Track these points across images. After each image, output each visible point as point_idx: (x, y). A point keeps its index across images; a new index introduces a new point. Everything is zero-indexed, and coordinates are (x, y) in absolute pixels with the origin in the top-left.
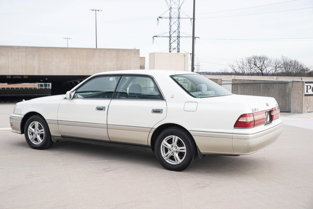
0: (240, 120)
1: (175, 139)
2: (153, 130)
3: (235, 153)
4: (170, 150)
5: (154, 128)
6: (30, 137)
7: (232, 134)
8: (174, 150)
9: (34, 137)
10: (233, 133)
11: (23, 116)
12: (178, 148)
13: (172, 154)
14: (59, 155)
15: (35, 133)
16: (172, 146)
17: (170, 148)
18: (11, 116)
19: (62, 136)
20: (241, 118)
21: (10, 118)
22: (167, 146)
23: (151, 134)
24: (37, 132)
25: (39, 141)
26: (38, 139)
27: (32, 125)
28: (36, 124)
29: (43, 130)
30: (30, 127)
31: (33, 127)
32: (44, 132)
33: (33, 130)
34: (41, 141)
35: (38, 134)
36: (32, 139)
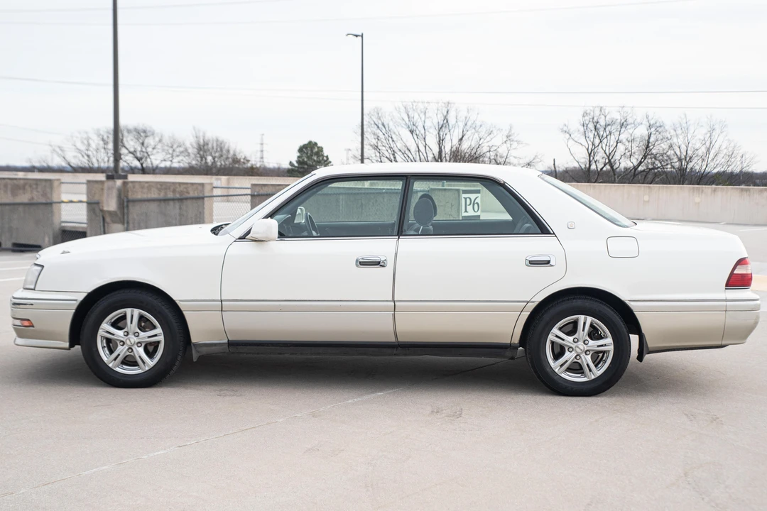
0: (735, 272)
1: (585, 324)
4: (570, 350)
7: (724, 303)
9: (121, 355)
10: (726, 300)
11: (81, 297)
12: (591, 343)
13: (578, 358)
14: (230, 395)
15: (128, 342)
16: (576, 340)
17: (571, 346)
18: (14, 298)
19: (231, 344)
20: (738, 267)
21: (14, 304)
22: (563, 340)
24: (134, 339)
25: (144, 363)
26: (140, 357)
27: (113, 320)
28: (133, 314)
29: (159, 330)
30: (105, 326)
31: (117, 324)
32: (161, 338)
33: (119, 334)
34: (151, 363)
35: (139, 343)
36: (115, 359)
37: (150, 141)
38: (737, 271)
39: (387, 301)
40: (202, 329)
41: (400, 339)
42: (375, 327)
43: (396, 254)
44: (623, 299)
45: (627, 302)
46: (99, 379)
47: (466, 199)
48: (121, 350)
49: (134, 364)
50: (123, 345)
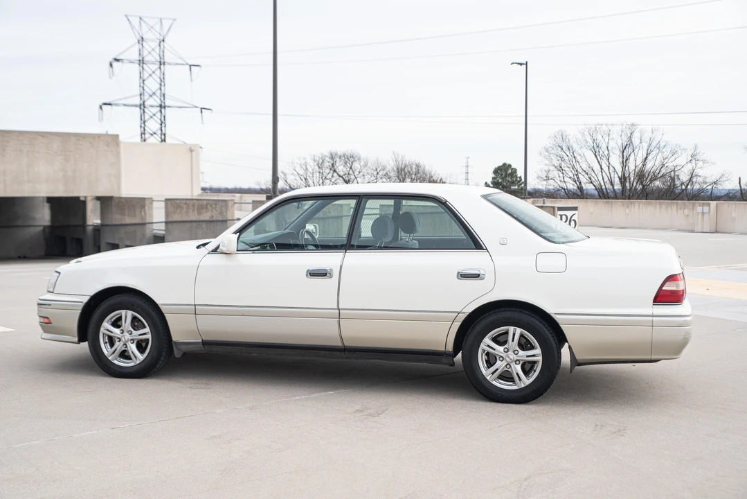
0: (664, 288)
1: (514, 334)
2: (462, 317)
3: (654, 357)
4: (501, 359)
5: (464, 313)
6: (106, 349)
7: (651, 318)
8: (512, 357)
9: (118, 349)
10: (653, 316)
11: (86, 299)
12: (521, 353)
13: (508, 366)
15: (123, 339)
16: (506, 350)
17: (502, 355)
18: (40, 300)
19: (205, 343)
20: (667, 283)
21: (39, 304)
22: (494, 350)
23: (457, 325)
24: (127, 336)
25: (136, 357)
26: (132, 352)
27: (113, 320)
28: (127, 315)
29: (147, 330)
30: (106, 325)
31: (116, 323)
32: (149, 336)
33: (117, 331)
34: (141, 357)
35: (132, 340)
36: (114, 353)
37: (356, 165)
38: (666, 288)
39: (333, 309)
40: (181, 330)
41: (347, 344)
42: (323, 332)
43: (341, 267)
44: (548, 312)
45: (553, 315)
46: (102, 371)
47: (561, 216)
48: (119, 346)
49: (128, 358)
50: (119, 341)
